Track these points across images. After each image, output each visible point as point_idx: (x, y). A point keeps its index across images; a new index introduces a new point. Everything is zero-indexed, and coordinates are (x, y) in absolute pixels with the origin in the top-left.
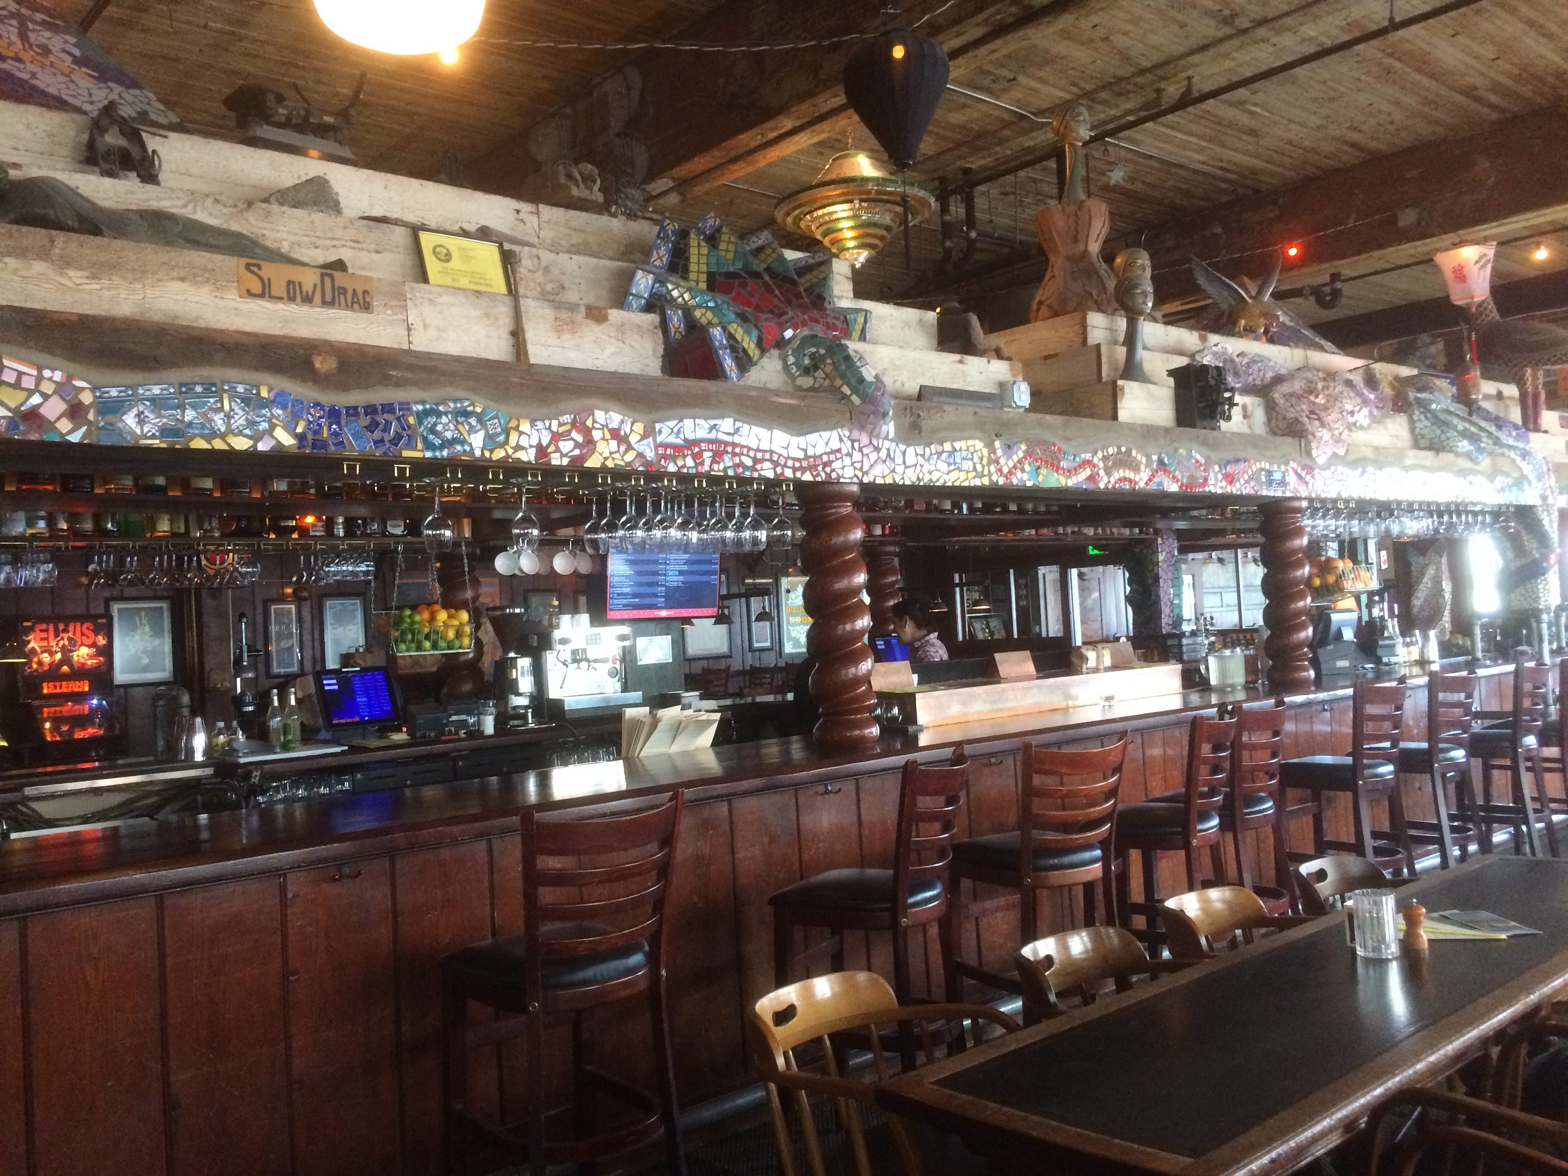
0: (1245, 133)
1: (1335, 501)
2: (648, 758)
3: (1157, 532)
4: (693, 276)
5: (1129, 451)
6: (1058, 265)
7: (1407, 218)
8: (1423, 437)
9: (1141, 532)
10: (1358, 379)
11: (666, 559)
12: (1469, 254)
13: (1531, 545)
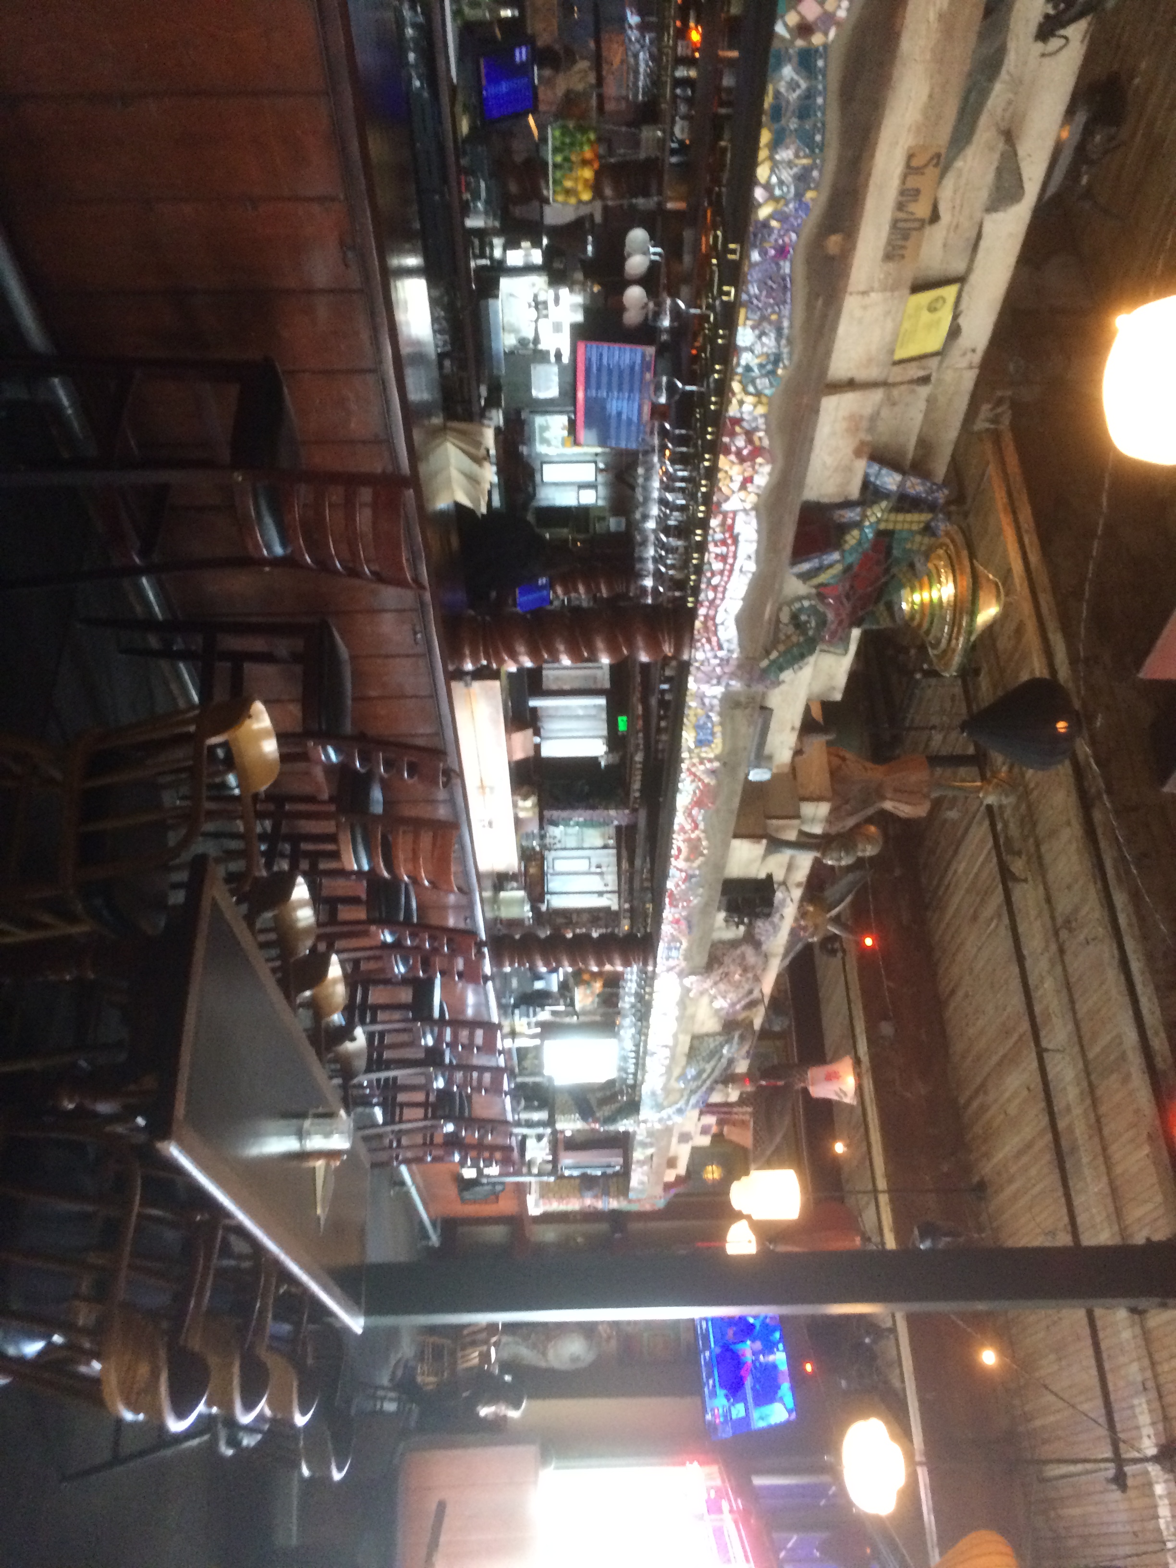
0: (975, 912)
1: (652, 986)
2: (446, 450)
3: (634, 811)
4: (893, 516)
5: (702, 854)
6: (876, 773)
7: (887, 1029)
8: (701, 1043)
9: (636, 798)
10: (756, 994)
11: (634, 401)
12: (849, 1082)
13: (607, 1111)
